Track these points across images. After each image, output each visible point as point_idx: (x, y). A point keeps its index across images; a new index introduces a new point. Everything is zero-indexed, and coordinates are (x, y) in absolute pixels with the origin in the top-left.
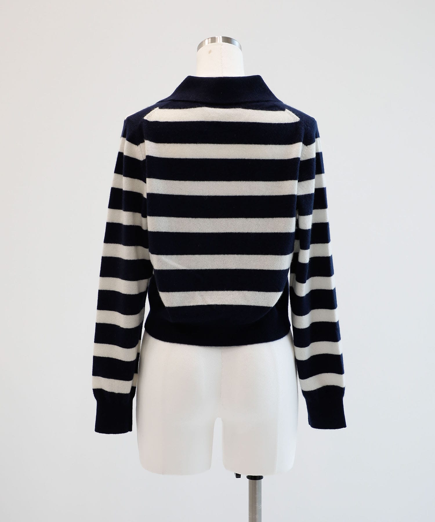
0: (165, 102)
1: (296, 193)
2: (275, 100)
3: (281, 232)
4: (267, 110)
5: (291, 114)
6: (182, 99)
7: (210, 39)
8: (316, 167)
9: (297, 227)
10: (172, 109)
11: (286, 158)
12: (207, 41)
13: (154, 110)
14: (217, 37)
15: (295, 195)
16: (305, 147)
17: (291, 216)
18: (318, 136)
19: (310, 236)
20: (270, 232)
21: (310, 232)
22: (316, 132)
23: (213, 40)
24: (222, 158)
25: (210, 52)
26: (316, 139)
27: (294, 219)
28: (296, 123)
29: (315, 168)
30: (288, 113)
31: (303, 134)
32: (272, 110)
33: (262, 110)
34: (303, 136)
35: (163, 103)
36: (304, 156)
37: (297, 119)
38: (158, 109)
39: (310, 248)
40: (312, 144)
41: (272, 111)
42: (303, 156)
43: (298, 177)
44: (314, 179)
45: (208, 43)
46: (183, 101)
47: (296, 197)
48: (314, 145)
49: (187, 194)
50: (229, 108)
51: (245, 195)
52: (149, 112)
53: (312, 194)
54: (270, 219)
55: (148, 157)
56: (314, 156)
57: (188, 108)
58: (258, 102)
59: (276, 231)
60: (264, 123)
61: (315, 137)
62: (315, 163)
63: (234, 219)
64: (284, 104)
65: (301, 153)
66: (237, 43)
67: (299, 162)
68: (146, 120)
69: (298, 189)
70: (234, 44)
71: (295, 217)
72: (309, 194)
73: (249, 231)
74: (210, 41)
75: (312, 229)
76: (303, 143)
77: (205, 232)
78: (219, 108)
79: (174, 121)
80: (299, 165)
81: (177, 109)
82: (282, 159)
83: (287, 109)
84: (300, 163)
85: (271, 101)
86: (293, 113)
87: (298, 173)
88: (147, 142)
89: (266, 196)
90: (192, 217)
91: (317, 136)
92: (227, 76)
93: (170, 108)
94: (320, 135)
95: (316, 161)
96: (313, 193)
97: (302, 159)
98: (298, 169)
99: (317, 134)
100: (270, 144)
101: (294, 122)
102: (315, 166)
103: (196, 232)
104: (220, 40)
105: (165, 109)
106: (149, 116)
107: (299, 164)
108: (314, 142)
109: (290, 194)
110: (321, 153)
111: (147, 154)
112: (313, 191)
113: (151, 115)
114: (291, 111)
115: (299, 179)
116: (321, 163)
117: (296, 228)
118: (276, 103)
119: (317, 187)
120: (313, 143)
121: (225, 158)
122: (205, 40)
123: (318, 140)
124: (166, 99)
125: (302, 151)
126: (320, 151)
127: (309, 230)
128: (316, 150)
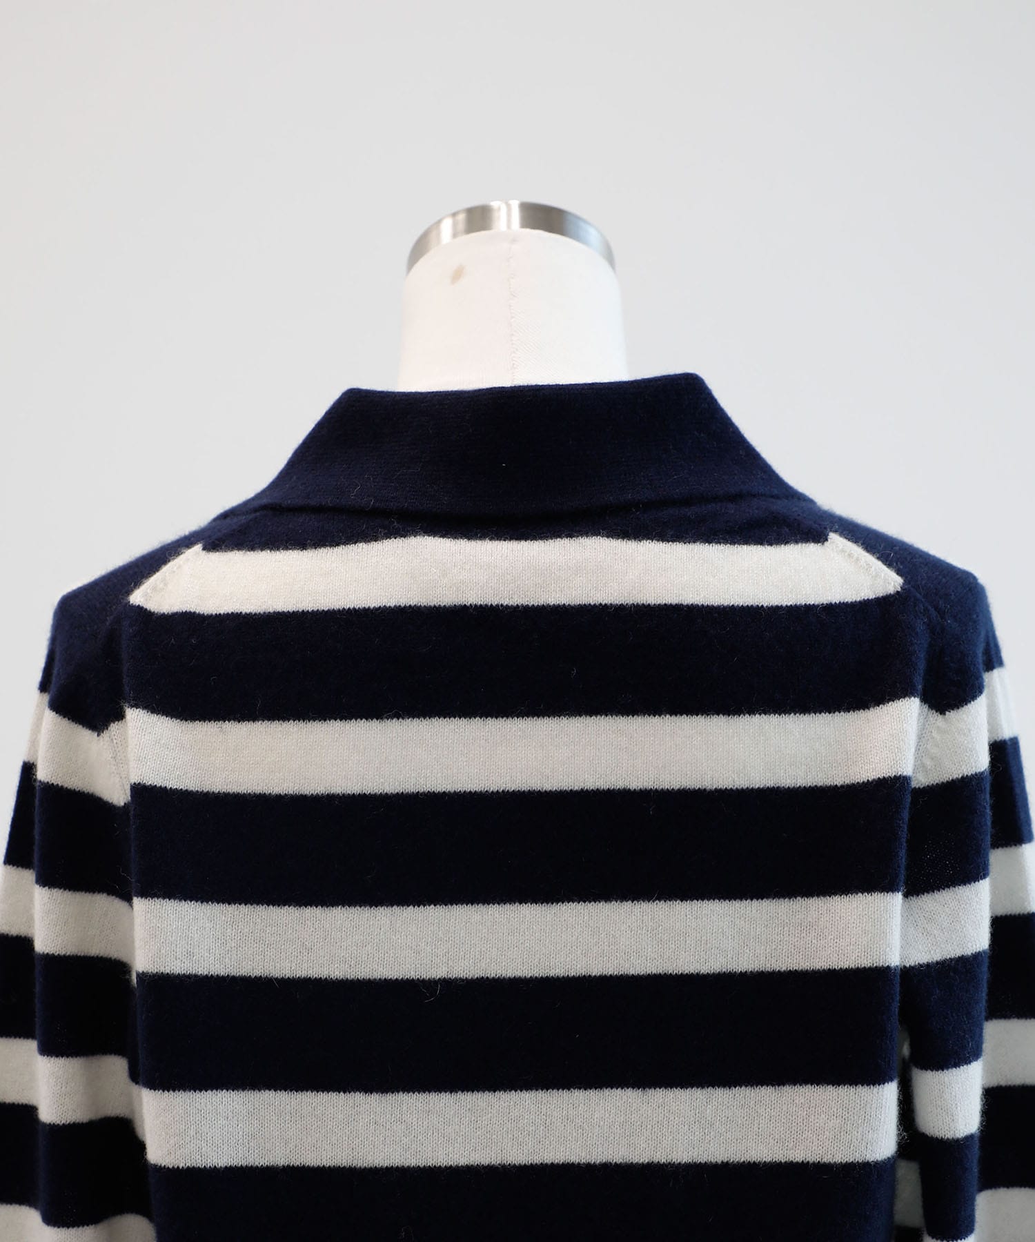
0: (235, 520)
1: (894, 958)
2: (776, 492)
3: (825, 1160)
4: (733, 543)
5: (857, 559)
6: (313, 502)
7: (462, 217)
8: (994, 815)
9: (905, 1130)
10: (262, 550)
11: (839, 781)
12: (447, 226)
13: (182, 557)
14: (495, 204)
15: (888, 967)
16: (936, 719)
17: (873, 1077)
18: (995, 660)
19: (976, 1170)
20: (768, 1159)
21: (975, 1152)
22: (988, 644)
23: (478, 218)
24: (511, 787)
25: (458, 275)
26: (987, 677)
27: (889, 1092)
28: (884, 603)
29: (989, 823)
30: (843, 551)
31: (922, 655)
32: (760, 541)
33: (710, 543)
34: (922, 666)
35: (228, 521)
36: (928, 763)
37: (886, 581)
38: (197, 553)
39: (977, 1226)
40: (969, 706)
41: (762, 544)
42: (923, 766)
43: (902, 877)
44: (984, 877)
45: (455, 235)
46: (318, 510)
47: (898, 979)
48: (978, 708)
49: (337, 971)
50: (541, 538)
51: (632, 972)
52: (158, 571)
53: (977, 956)
54: (766, 1094)
55: (139, 791)
56: (981, 761)
57: (338, 545)
58: (687, 501)
59: (798, 1154)
60: (719, 607)
61: (981, 667)
62: (986, 799)
63: (578, 1097)
64: (819, 509)
65: (913, 750)
66: (592, 234)
67: (908, 799)
68: (140, 609)
69: (904, 936)
70: (575, 236)
71: (892, 1080)
72: (962, 960)
73: (660, 1157)
74: (461, 226)
75: (982, 1132)
76: (925, 700)
77: (431, 1162)
78: (491, 539)
79: (271, 610)
80: (906, 815)
81: (286, 548)
82: (820, 784)
83: (835, 531)
84: (914, 803)
85: (754, 496)
86: (868, 551)
87: (903, 853)
88: (134, 716)
89: (743, 975)
90: (368, 1089)
91: (993, 659)
92: (534, 383)
93: (252, 549)
94: (1005, 654)
95: (992, 785)
96: (984, 952)
97: (921, 780)
98: (904, 834)
99: (993, 652)
100: (751, 711)
101: (872, 596)
102: (988, 811)
103: (386, 1163)
104: (507, 217)
105: (232, 549)
106: (154, 589)
107: (908, 806)
108: (981, 692)
109: (865, 962)
110: (1014, 742)
111: (135, 779)
112: (979, 939)
113: (166, 585)
114: (856, 542)
115: (906, 884)
116: (1018, 791)
117: (899, 1135)
118: (779, 506)
119: (1001, 911)
120: (974, 698)
121: (524, 787)
122: (439, 222)
123: (995, 680)
124: (246, 503)
125: (920, 737)
126: (1006, 734)
127: (970, 1138)
128: (990, 731)
